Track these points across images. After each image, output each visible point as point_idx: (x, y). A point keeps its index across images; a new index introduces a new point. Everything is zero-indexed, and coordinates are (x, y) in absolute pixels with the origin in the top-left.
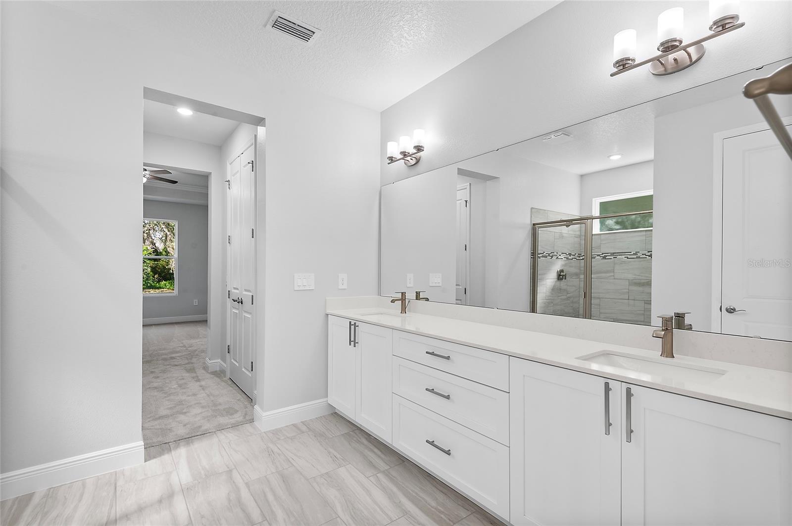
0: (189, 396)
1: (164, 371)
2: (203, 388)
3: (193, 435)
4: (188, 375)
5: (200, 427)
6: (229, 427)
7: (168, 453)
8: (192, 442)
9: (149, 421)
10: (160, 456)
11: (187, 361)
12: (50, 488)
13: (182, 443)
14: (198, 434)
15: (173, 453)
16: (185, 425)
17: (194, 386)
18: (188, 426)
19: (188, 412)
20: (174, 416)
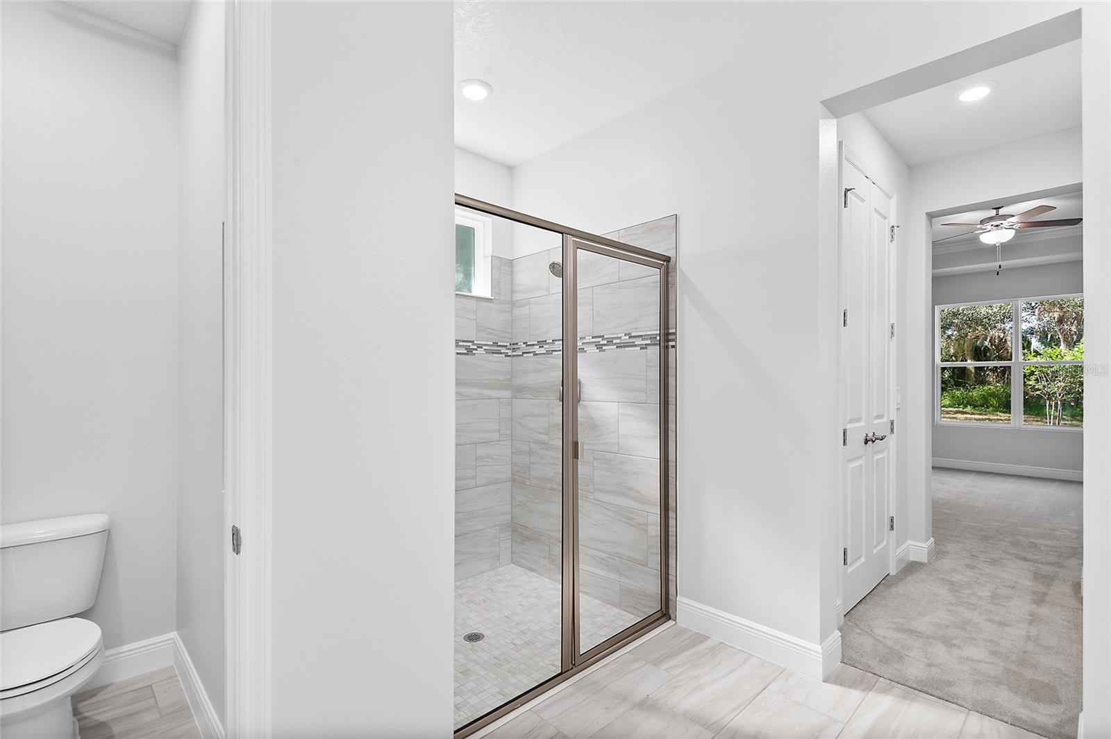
0: (990, 621)
1: (994, 562)
2: (1033, 619)
3: (925, 689)
4: (1029, 583)
5: (950, 684)
6: (1006, 719)
7: (863, 690)
8: (913, 700)
9: (888, 628)
10: (850, 687)
11: (1053, 559)
12: (722, 643)
13: (899, 689)
14: (935, 694)
15: (871, 694)
16: (930, 665)
17: (1020, 607)
18: (934, 669)
19: (959, 647)
20: (931, 640)
